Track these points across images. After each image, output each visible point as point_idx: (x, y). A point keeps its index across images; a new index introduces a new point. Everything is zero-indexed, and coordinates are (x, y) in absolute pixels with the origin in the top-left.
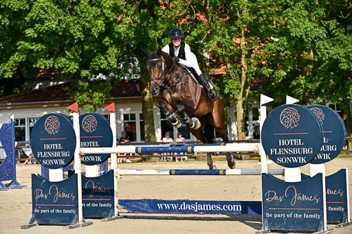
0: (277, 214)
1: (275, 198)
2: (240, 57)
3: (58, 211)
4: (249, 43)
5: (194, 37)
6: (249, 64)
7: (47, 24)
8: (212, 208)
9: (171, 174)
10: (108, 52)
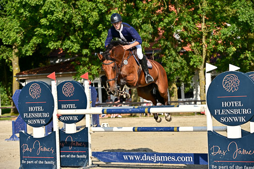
0: (221, 166)
1: (219, 152)
2: (202, 37)
3: (41, 162)
4: (208, 27)
5: (166, 23)
6: (208, 43)
7: (56, 15)
8: (168, 159)
9: (134, 131)
10: (102, 35)
